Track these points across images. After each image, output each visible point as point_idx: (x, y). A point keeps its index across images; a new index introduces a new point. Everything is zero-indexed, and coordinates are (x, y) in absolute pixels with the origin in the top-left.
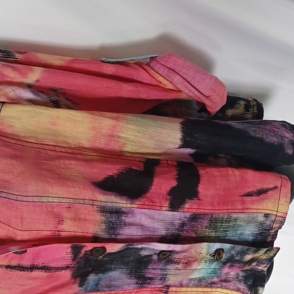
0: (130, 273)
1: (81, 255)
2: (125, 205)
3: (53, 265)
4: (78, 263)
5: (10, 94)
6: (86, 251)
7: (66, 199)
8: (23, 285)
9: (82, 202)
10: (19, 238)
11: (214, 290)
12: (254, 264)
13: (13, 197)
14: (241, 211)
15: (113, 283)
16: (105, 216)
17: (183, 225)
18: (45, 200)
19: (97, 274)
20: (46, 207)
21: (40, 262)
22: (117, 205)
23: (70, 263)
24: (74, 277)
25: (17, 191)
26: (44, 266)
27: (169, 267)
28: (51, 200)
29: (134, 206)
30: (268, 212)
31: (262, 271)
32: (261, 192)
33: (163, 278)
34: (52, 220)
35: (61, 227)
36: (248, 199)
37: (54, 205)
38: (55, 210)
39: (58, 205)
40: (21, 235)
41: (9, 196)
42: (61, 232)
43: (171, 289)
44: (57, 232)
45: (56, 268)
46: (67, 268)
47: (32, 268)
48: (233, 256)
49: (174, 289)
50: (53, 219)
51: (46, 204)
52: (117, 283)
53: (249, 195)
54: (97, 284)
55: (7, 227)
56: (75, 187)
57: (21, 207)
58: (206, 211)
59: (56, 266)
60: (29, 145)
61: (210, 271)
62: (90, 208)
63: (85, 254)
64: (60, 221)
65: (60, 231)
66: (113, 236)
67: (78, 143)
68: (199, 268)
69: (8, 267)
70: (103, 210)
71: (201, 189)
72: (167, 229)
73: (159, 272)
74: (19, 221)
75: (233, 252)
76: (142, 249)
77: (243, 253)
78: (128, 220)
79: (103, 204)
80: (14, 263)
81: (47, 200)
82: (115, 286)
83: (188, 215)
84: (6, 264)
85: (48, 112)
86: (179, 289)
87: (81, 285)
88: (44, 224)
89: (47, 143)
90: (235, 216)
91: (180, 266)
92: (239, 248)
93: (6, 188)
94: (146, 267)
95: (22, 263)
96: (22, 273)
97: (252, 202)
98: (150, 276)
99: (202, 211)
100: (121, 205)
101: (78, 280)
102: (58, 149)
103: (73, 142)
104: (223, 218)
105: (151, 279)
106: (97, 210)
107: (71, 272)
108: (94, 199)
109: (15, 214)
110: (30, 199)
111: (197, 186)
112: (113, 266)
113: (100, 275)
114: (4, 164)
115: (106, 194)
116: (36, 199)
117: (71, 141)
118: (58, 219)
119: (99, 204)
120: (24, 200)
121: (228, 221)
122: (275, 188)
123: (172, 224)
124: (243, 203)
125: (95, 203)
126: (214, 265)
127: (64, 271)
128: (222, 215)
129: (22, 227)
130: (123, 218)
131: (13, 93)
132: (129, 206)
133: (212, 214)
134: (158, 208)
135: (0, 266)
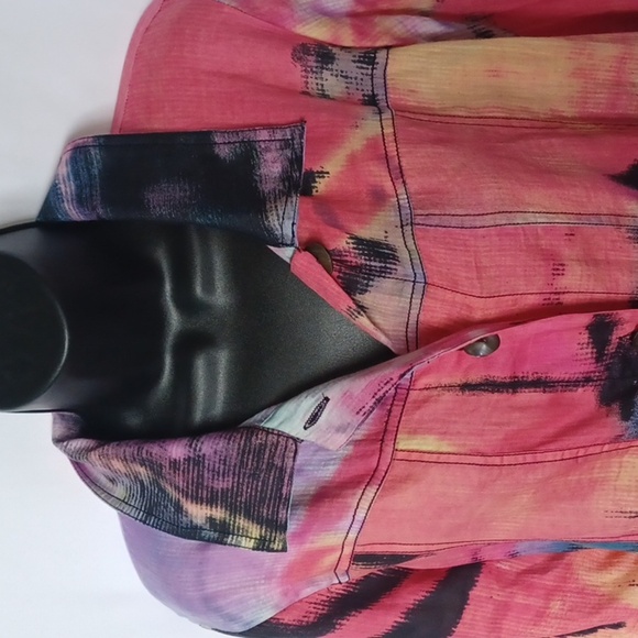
1: (611, 348)
3: (556, 375)
4: (608, 368)
5: (396, 29)
6: (620, 338)
7: (561, 216)
8: (503, 424)
9: (594, 220)
10: (478, 315)
13: (454, 221)
18: (519, 219)
20: (525, 235)
21: (528, 371)
23: (592, 368)
24: (606, 399)
25: (461, 207)
26: (539, 379)
28: (531, 218)
34: (540, 266)
35: (561, 283)
37: (540, 231)
38: (543, 242)
39: (546, 231)
40: (482, 309)
41: (446, 221)
42: (561, 296)
44: (553, 296)
45: (562, 381)
46: (587, 380)
47: (515, 385)
50: (542, 263)
51: (523, 229)
55: (449, 295)
56: (575, 186)
57: (473, 242)
59: (563, 376)
60: (457, 120)
62: (614, 234)
63: (620, 346)
64: (558, 269)
65: (559, 293)
67: (551, 110)
69: (465, 387)
74: (475, 275)
80: (474, 377)
81: (524, 219)
84: (459, 382)
85: (480, 47)
88: (525, 276)
89: (491, 115)
93: (435, 205)
95: (492, 374)
96: (496, 396)
101: (616, 407)
102: (515, 123)
103: (540, 109)
106: (629, 237)
107: (596, 392)
108: (618, 212)
109: (463, 258)
110: (489, 220)
114: (423, 157)
116: (501, 219)
117: (535, 107)
118: (552, 262)
119: (631, 222)
120: (478, 224)
125: (624, 221)
127: (580, 390)
129: (482, 288)
131: (400, 26)
135: (449, 387)
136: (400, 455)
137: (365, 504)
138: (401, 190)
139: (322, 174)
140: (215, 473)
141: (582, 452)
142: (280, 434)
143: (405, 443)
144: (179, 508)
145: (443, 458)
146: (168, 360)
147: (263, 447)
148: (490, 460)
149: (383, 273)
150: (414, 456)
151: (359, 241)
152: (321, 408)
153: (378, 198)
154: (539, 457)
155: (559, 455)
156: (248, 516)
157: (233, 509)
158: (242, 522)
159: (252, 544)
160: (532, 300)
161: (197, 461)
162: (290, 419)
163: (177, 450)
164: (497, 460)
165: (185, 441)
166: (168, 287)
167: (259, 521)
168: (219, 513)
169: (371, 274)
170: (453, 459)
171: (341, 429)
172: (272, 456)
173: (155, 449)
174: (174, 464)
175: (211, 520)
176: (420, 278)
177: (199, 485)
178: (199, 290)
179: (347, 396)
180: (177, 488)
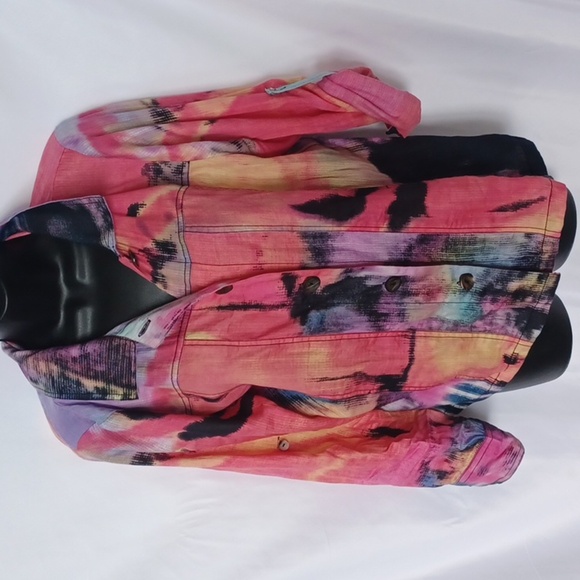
0: (359, 310)
1: (296, 289)
2: (331, 229)
3: (266, 302)
4: (294, 299)
6: (300, 285)
7: (260, 227)
11: (475, 335)
12: (529, 299)
13: (205, 230)
14: (489, 230)
15: (341, 321)
16: (308, 242)
17: (410, 248)
19: (318, 310)
20: (240, 237)
21: (250, 298)
22: (322, 229)
23: (286, 300)
24: (293, 315)
25: (208, 222)
26: (258, 304)
27: (406, 300)
28: (243, 229)
29: (342, 229)
30: (530, 230)
31: (543, 310)
32: (519, 207)
33: (402, 314)
35: (262, 259)
36: (501, 214)
37: (248, 235)
38: (251, 240)
39: (253, 235)
41: (200, 229)
42: (263, 266)
43: (418, 334)
44: (258, 266)
45: (270, 306)
46: (283, 305)
47: (245, 307)
48: (491, 285)
49: (422, 333)
50: (250, 251)
51: (239, 234)
52: (345, 321)
53: (501, 209)
54: (322, 322)
57: (214, 240)
58: (438, 231)
59: (269, 303)
61: (463, 306)
62: (289, 235)
63: (300, 288)
64: (259, 253)
65: (261, 264)
66: (323, 264)
68: (447, 300)
69: (219, 308)
70: (305, 235)
71: (429, 202)
72: (390, 254)
73: (394, 306)
74: (215, 255)
75: (490, 279)
76: (366, 278)
77: (505, 280)
78: (336, 244)
79: (304, 229)
80: (224, 303)
81: (240, 229)
82: (343, 324)
83: (415, 236)
84: (216, 306)
86: (428, 334)
87: (303, 323)
88: (242, 256)
90: (481, 236)
91: (420, 298)
92: (496, 273)
93: (195, 222)
94: (376, 301)
95: (232, 301)
97: (506, 219)
98: (385, 311)
99: (433, 231)
100: (326, 229)
101: (298, 319)
104: (464, 239)
105: (386, 315)
106: (298, 236)
107: (289, 311)
108: (293, 224)
109: (209, 248)
111: (424, 200)
112: (335, 302)
113: (322, 311)
115: (307, 217)
118: (255, 250)
119: (300, 229)
120: (216, 231)
121: (473, 242)
122: (542, 199)
123: (396, 248)
124: (493, 220)
125: (295, 229)
126: (468, 298)
127: (280, 310)
128: (462, 236)
129: (220, 261)
130: (330, 242)
132: (336, 229)
133: (448, 234)
134: (373, 230)
135: (211, 308)
136: (187, 343)
137: (175, 371)
138: (180, 215)
139: (142, 205)
140: (96, 362)
141: (282, 341)
142: (127, 339)
143: (190, 336)
144: (79, 383)
145: (209, 343)
146: (62, 314)
147: (119, 346)
148: (233, 343)
149: (170, 259)
150: (195, 342)
151: (158, 244)
152: (147, 325)
153: (169, 218)
154: (259, 343)
155: (269, 342)
156: (116, 384)
157: (108, 381)
158: (113, 387)
159: (120, 397)
160: (248, 268)
161: (85, 356)
162: (131, 331)
163: (75, 352)
164: (236, 343)
165: (78, 347)
166: (62, 275)
167: (122, 386)
168: (101, 384)
169: (164, 259)
170: (213, 343)
171: (157, 336)
172: (124, 351)
173: (63, 352)
174: (74, 359)
175: (97, 388)
176: (188, 260)
177: (89, 369)
178: (78, 277)
179: (159, 319)
180: (76, 372)
